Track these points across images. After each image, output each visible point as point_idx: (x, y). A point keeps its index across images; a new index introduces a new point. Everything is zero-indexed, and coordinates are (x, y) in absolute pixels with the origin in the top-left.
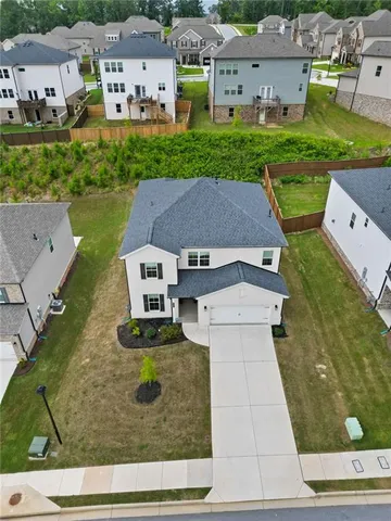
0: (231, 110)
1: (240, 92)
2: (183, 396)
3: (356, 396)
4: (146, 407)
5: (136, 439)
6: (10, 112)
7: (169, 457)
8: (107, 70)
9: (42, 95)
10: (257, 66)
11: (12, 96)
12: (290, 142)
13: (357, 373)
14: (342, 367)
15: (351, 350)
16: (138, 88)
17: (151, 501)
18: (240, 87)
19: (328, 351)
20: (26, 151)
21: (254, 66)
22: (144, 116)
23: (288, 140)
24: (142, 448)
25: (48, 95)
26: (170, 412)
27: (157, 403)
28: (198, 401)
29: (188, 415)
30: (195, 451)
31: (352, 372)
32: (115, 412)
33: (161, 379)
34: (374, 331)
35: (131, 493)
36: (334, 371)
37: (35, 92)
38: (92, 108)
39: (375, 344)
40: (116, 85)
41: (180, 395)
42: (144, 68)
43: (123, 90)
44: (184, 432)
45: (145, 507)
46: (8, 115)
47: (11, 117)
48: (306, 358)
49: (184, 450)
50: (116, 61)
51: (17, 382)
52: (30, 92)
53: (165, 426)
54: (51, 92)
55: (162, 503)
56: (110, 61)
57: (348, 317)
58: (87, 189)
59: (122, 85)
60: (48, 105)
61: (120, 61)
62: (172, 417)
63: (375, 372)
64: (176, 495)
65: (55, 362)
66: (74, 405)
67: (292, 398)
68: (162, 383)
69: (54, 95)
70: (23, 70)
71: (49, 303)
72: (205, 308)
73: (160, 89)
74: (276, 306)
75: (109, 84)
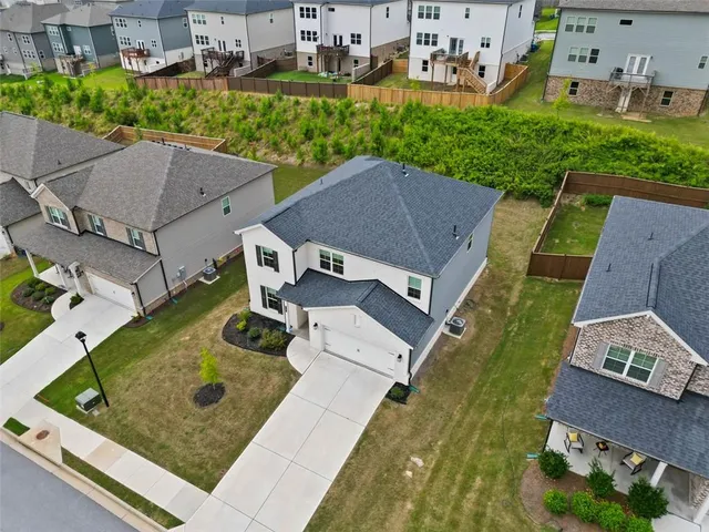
0: (575, 85)
1: (593, 60)
2: (236, 415)
3: (427, 520)
4: (196, 409)
5: (163, 435)
6: (310, 58)
7: (176, 471)
8: (421, 16)
9: (347, 41)
10: (629, 22)
11: (315, 40)
12: (629, 144)
13: (454, 491)
14: (442, 475)
15: (472, 458)
16: (453, 42)
17: (126, 501)
18: (595, 52)
19: (445, 446)
20: (297, 103)
21: (623, 22)
22: (454, 80)
23: (625, 142)
24: (162, 447)
25: (353, 42)
26: (212, 425)
27: (209, 409)
28: (245, 428)
29: (223, 438)
30: (202, 478)
31: (448, 489)
32: (168, 399)
33: (229, 386)
34: (521, 449)
35: (118, 484)
36: (429, 474)
37: (341, 37)
38: (398, 62)
39: (509, 466)
40: (427, 35)
41: (233, 412)
42: (467, 16)
43: (435, 43)
44: (207, 453)
45: (117, 503)
46: (308, 61)
47: (310, 64)
48: (407, 441)
49: (193, 471)
50: (433, 5)
51: (122, 333)
52: (335, 37)
53: (196, 438)
54: (356, 39)
55: (133, 509)
56: (425, 4)
57: (507, 414)
58: (333, 158)
59: (435, 36)
60: (350, 54)
61: (437, 5)
62: (211, 431)
63: (478, 503)
64: (149, 509)
65: (167, 329)
66: (146, 375)
67: (346, 479)
68: (228, 391)
69: (359, 42)
70: (333, 10)
71: (203, 269)
72: (316, 325)
73: (483, 45)
74: (400, 357)
75: (419, 35)
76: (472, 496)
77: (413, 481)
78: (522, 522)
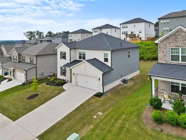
3: (98, 131)
4: (26, 100)
5: (11, 107)
8: (123, 28)
14: (109, 116)
15: (123, 110)
16: (132, 32)
27: (30, 100)
28: (39, 104)
29: (30, 107)
31: (110, 120)
33: (40, 94)
34: (144, 104)
36: (103, 117)
40: (125, 32)
42: (135, 26)
44: (21, 111)
48: (98, 108)
53: (21, 107)
57: (140, 98)
59: (127, 32)
62: (27, 105)
63: (122, 123)
67: (68, 117)
68: (39, 96)
71: (50, 74)
72: (74, 74)
73: (140, 32)
74: (99, 79)
75: (123, 32)
76: (120, 121)
77: (96, 119)
78: (142, 129)
